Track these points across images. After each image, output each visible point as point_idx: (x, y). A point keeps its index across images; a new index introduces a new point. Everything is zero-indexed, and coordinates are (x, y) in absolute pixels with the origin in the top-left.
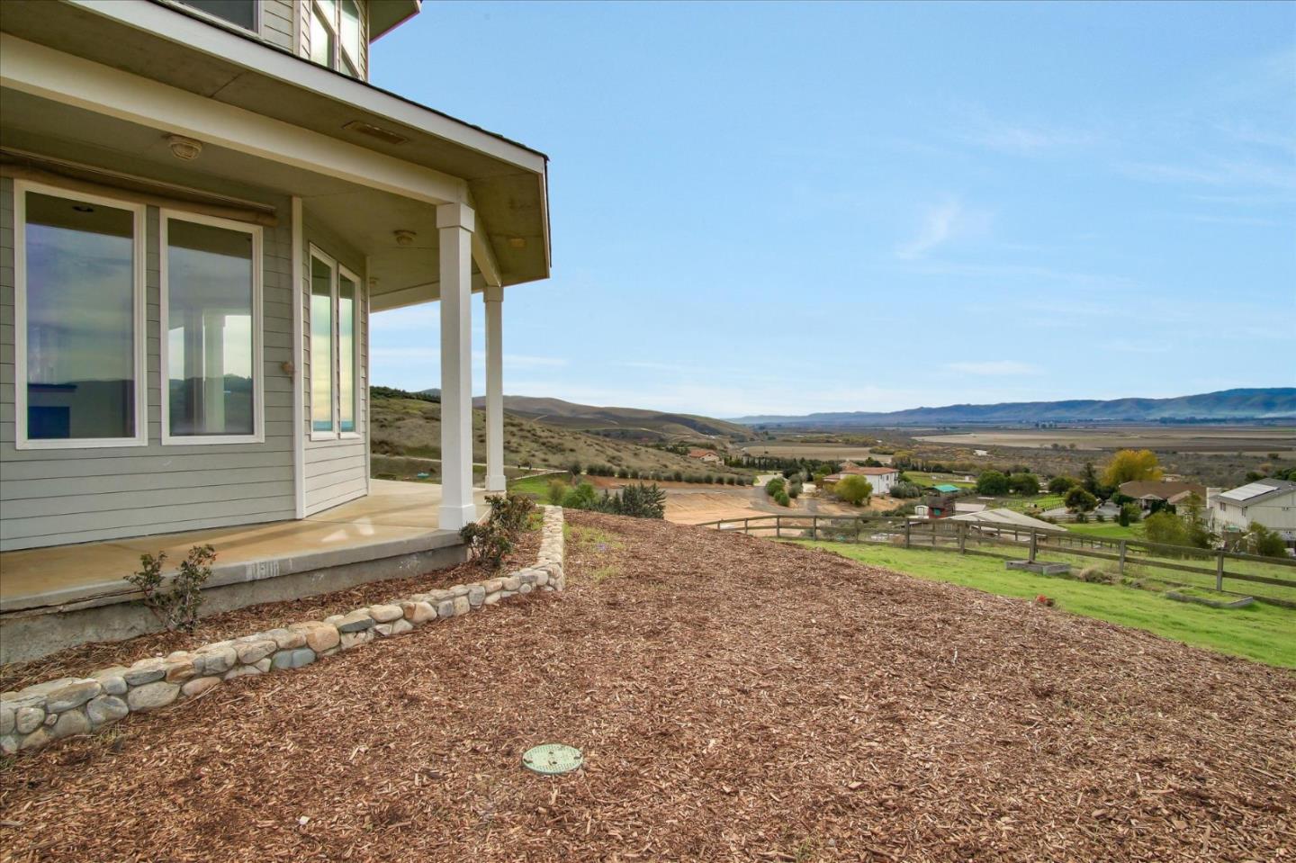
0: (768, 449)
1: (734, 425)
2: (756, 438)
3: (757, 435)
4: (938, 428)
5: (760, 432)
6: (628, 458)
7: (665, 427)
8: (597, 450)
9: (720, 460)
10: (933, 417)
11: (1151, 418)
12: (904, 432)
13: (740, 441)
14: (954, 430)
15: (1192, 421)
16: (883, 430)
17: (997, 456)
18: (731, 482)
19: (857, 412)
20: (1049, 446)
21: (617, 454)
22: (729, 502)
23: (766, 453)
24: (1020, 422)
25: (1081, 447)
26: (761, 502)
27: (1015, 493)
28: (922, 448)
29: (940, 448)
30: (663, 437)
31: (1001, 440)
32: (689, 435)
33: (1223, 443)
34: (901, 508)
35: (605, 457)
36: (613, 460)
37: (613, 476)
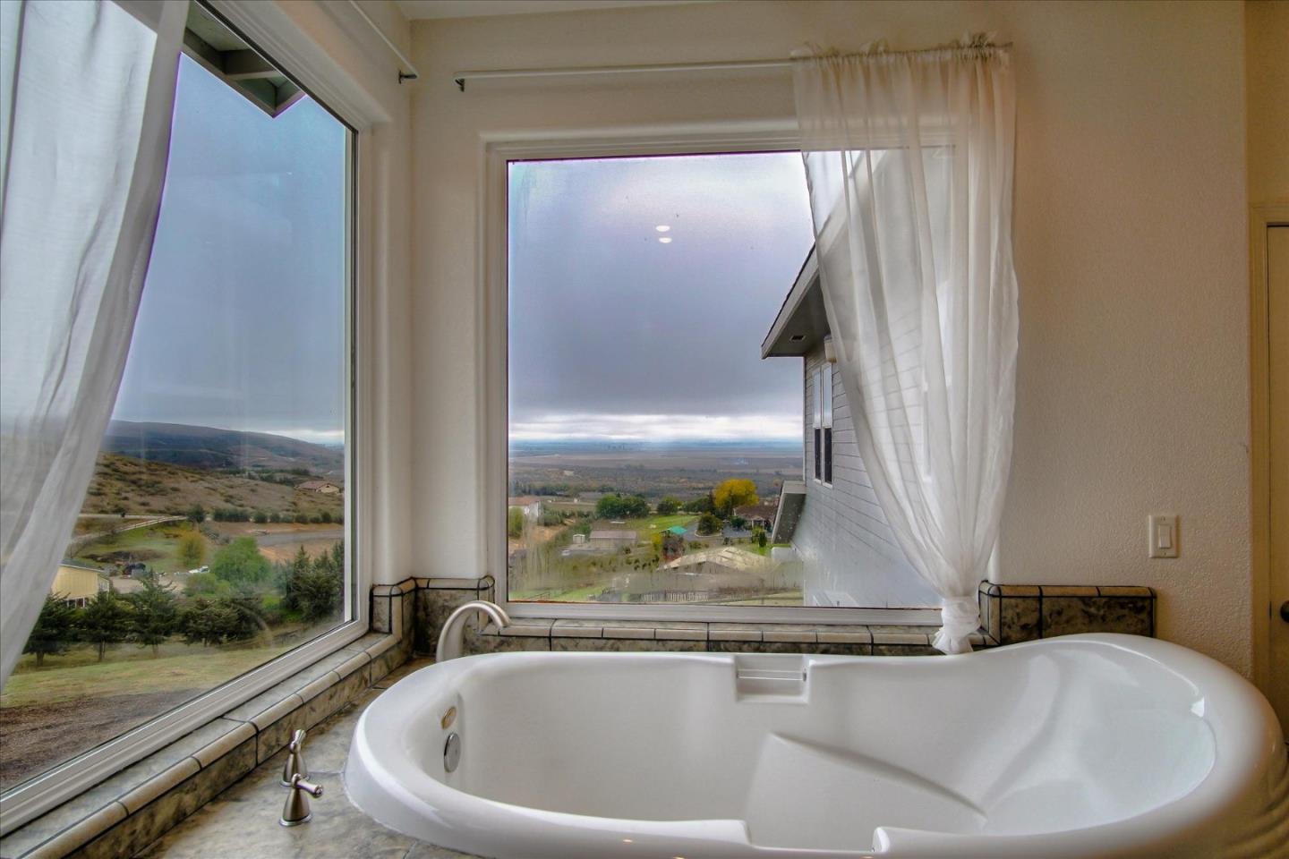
6: (247, 496)
8: (205, 487)
9: (340, 491)
14: (540, 451)
17: (582, 475)
20: (622, 470)
21: (229, 491)
27: (630, 515)
35: (218, 495)
36: (232, 500)
37: (248, 521)
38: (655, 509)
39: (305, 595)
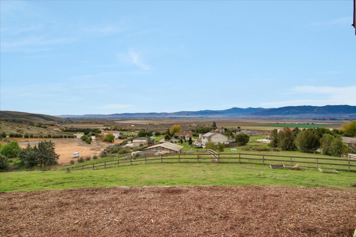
0: (73, 125)
1: (59, 118)
2: (67, 122)
3: (67, 121)
4: (121, 119)
5: (68, 120)
6: (26, 130)
7: (32, 118)
8: (11, 127)
9: (60, 130)
10: (119, 116)
11: (167, 117)
12: (112, 120)
13: (61, 123)
14: (125, 120)
15: (175, 118)
16: (106, 120)
17: (137, 126)
18: (69, 137)
19: (98, 115)
20: (148, 124)
21: (20, 129)
22: (70, 144)
23: (72, 127)
24: (141, 118)
25: (155, 124)
26: (81, 143)
27: (147, 136)
28: (118, 125)
29: (122, 124)
30: (31, 122)
31: (137, 122)
32: (42, 121)
33: (182, 123)
34: (123, 142)
35: (15, 130)
36: (20, 131)
37: (22, 137)
38: (154, 134)
39: (27, 160)
